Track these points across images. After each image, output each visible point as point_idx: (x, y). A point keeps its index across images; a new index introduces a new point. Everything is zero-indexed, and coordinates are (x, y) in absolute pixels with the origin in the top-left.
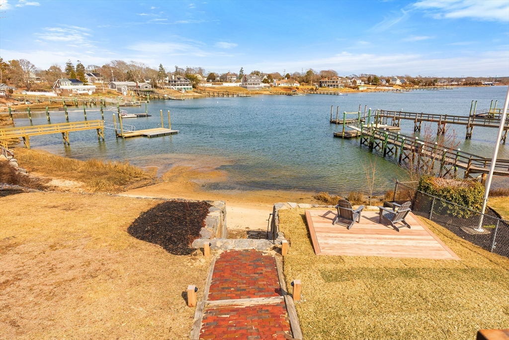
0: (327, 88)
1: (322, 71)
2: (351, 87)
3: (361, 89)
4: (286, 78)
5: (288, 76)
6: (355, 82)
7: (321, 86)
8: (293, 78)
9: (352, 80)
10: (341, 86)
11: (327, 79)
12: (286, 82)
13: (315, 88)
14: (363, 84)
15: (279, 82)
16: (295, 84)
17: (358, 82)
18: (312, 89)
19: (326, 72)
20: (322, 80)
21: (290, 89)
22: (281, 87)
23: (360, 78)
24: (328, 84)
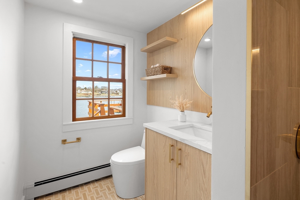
0: (105, 94)
1: (102, 87)
2: (115, 94)
3: (119, 94)
4: (85, 89)
5: (85, 88)
6: (117, 91)
7: (102, 93)
8: (88, 89)
9: (116, 91)
10: (111, 93)
11: (104, 90)
12: (85, 91)
13: (99, 94)
14: (120, 92)
15: (81, 91)
16: (89, 92)
17: (118, 91)
18: (98, 94)
19: (103, 87)
20: (102, 91)
21: (87, 94)
22: (82, 94)
23: (119, 90)
24: (105, 92)
